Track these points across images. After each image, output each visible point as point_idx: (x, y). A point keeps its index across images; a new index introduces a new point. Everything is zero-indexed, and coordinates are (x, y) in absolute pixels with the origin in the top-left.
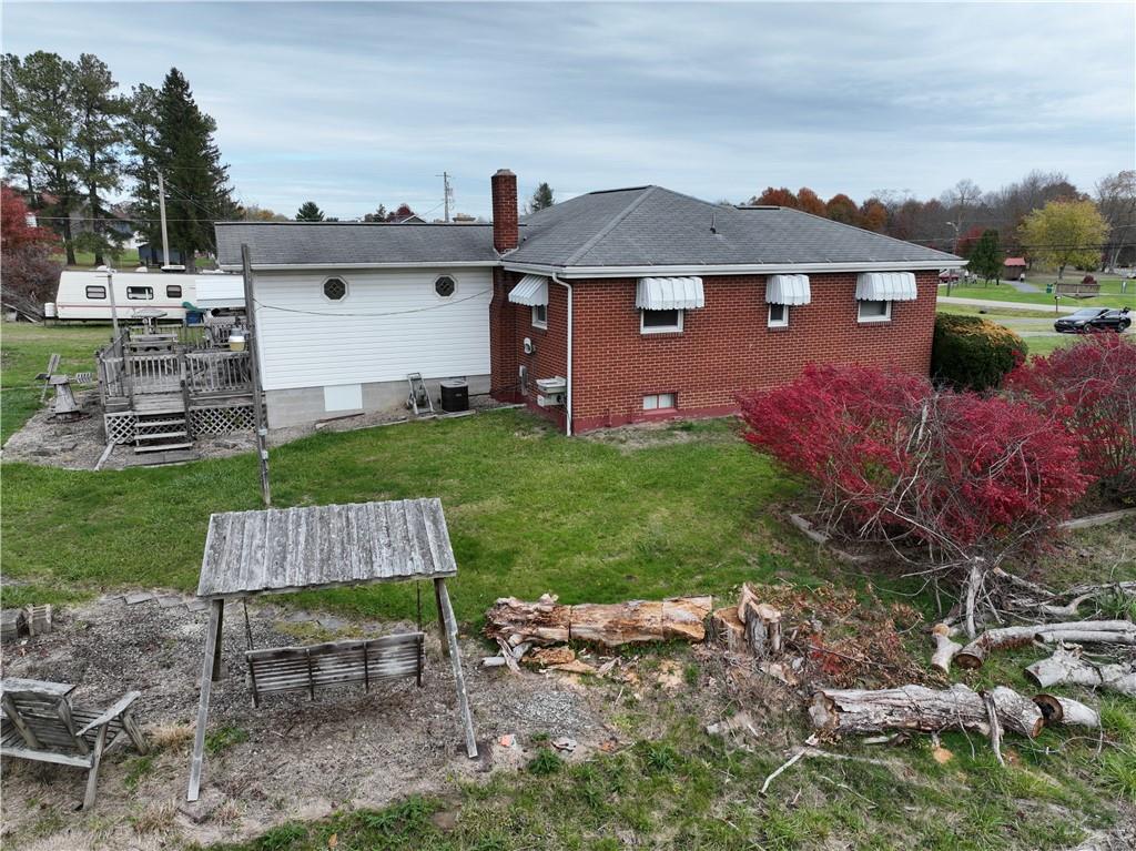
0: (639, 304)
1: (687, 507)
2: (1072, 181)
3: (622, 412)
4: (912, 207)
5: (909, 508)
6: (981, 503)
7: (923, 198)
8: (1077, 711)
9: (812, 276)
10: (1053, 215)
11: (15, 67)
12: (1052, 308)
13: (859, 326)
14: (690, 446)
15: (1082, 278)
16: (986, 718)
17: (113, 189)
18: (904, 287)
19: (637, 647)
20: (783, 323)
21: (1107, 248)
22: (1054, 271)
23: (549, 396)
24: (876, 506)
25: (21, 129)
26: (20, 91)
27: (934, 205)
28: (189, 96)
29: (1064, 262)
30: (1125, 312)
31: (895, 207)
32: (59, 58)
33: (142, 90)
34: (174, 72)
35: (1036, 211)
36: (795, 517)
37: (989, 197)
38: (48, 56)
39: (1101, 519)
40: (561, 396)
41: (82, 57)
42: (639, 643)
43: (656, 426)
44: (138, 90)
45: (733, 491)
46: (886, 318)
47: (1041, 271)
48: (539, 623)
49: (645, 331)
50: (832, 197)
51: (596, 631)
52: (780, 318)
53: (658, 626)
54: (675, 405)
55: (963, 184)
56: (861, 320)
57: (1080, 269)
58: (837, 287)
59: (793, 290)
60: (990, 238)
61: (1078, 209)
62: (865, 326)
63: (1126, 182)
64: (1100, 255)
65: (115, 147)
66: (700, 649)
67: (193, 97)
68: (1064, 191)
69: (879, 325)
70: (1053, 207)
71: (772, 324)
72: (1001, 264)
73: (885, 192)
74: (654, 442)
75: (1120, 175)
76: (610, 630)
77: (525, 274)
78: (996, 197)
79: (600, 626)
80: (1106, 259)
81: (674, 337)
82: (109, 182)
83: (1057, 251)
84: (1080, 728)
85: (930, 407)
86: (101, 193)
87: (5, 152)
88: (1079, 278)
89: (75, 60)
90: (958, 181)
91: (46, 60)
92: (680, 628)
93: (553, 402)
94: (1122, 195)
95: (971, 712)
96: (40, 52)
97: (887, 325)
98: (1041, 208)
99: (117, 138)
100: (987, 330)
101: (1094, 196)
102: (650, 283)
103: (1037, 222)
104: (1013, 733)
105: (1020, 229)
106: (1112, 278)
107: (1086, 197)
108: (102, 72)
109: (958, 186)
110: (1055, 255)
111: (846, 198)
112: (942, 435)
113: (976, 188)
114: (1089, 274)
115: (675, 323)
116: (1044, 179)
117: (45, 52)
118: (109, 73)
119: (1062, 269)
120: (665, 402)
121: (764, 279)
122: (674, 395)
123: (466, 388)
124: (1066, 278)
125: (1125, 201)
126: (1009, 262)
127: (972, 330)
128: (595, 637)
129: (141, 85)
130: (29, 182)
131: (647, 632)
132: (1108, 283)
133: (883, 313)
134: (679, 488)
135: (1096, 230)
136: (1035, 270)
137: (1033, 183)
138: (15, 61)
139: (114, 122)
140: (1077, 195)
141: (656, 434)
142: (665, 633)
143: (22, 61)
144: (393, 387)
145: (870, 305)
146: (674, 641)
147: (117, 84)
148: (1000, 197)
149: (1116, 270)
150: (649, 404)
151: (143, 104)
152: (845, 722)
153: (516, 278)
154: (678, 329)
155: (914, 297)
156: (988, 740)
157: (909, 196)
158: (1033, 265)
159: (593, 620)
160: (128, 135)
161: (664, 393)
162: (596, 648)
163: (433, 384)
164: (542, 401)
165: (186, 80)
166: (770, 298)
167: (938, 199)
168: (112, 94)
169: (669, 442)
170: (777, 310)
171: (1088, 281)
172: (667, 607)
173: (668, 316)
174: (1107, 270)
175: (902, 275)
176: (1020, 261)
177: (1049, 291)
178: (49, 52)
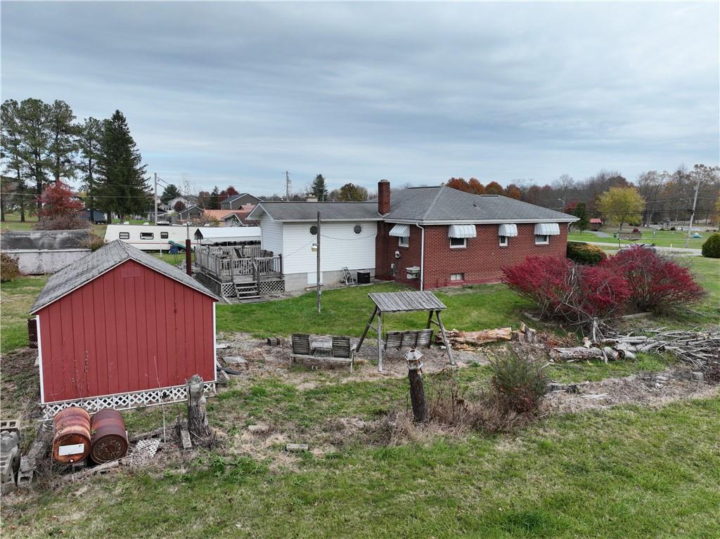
0: (449, 236)
1: (483, 311)
2: (623, 176)
3: (442, 281)
4: (535, 189)
5: (571, 303)
6: (595, 301)
7: (541, 184)
8: (628, 354)
9: (518, 225)
10: (614, 195)
11: (15, 107)
12: (618, 245)
13: (536, 246)
14: (475, 294)
15: (632, 230)
16: (602, 355)
17: (72, 178)
18: (554, 229)
19: (487, 344)
20: (505, 244)
21: (645, 214)
22: (617, 225)
23: (412, 274)
24: (559, 303)
25: (16, 142)
26: (17, 121)
27: (547, 188)
28: (126, 125)
29: (622, 221)
30: (653, 245)
31: (525, 189)
32: (42, 102)
33: (91, 121)
34: (118, 112)
35: (605, 192)
36: (526, 313)
37: (578, 184)
38: (36, 101)
39: (637, 315)
40: (418, 274)
41: (56, 102)
42: (488, 343)
43: (457, 287)
44: (88, 121)
45: (499, 307)
46: (547, 243)
47: (610, 226)
48: (455, 336)
49: (452, 247)
50: (489, 183)
51: (473, 339)
52: (504, 242)
53: (495, 336)
54: (463, 278)
55: (563, 176)
56: (537, 243)
57: (631, 225)
58: (527, 229)
59: (510, 230)
60: (582, 207)
61: (628, 192)
62: (539, 246)
63: (652, 177)
64: (641, 217)
65: (74, 153)
66: (510, 342)
67: (128, 126)
68: (620, 181)
69: (544, 246)
70: (614, 190)
71: (501, 245)
72: (588, 222)
73: (519, 181)
74: (459, 292)
75: (649, 173)
76: (479, 339)
77: (395, 224)
78: (582, 184)
79: (475, 337)
80: (645, 220)
81: (463, 249)
82: (69, 174)
83: (617, 215)
84: (630, 359)
85: (574, 269)
86: (63, 180)
87: (3, 156)
88: (631, 230)
89: (51, 103)
90: (561, 175)
91: (34, 103)
92: (503, 337)
93: (414, 277)
94: (651, 184)
95: (598, 353)
96: (31, 99)
97: (548, 246)
98: (608, 191)
99: (75, 149)
100: (589, 248)
101: (636, 184)
102: (456, 228)
103: (606, 199)
104: (611, 359)
105: (597, 202)
106: (648, 230)
107: (632, 185)
108: (67, 110)
109: (561, 178)
110: (617, 217)
111: (496, 183)
112: (580, 279)
113: (571, 179)
114: (636, 228)
115: (463, 244)
116: (609, 174)
117: (33, 99)
118: (71, 111)
119: (621, 225)
120: (459, 277)
121: (498, 225)
122: (463, 275)
123: (369, 273)
124: (624, 230)
125: (653, 187)
126: (592, 221)
127: (583, 248)
128: (474, 341)
129: (90, 118)
130: (18, 173)
131: (491, 339)
132: (646, 233)
133: (545, 240)
134: (478, 306)
135: (638, 204)
136: (606, 225)
137: (603, 177)
138: (15, 103)
139: (73, 138)
140: (627, 183)
141: (459, 290)
142: (497, 338)
143: (19, 105)
144: (335, 273)
145: (540, 237)
146: (501, 340)
147: (75, 117)
148: (585, 183)
149: (651, 226)
150: (453, 278)
151: (91, 129)
152: (561, 355)
153: (391, 225)
154: (464, 246)
155: (559, 234)
156: (604, 361)
157: (533, 183)
158: (606, 223)
159: (472, 336)
160: (82, 146)
161: (459, 274)
162: (473, 345)
163: (353, 272)
164: (409, 277)
165: (124, 116)
166: (501, 234)
167: (550, 185)
168: (73, 123)
169: (465, 292)
170: (503, 238)
171: (635, 231)
172: (496, 331)
173: (460, 241)
174: (646, 226)
175: (554, 224)
176: (598, 220)
177: (615, 236)
178: (36, 99)
